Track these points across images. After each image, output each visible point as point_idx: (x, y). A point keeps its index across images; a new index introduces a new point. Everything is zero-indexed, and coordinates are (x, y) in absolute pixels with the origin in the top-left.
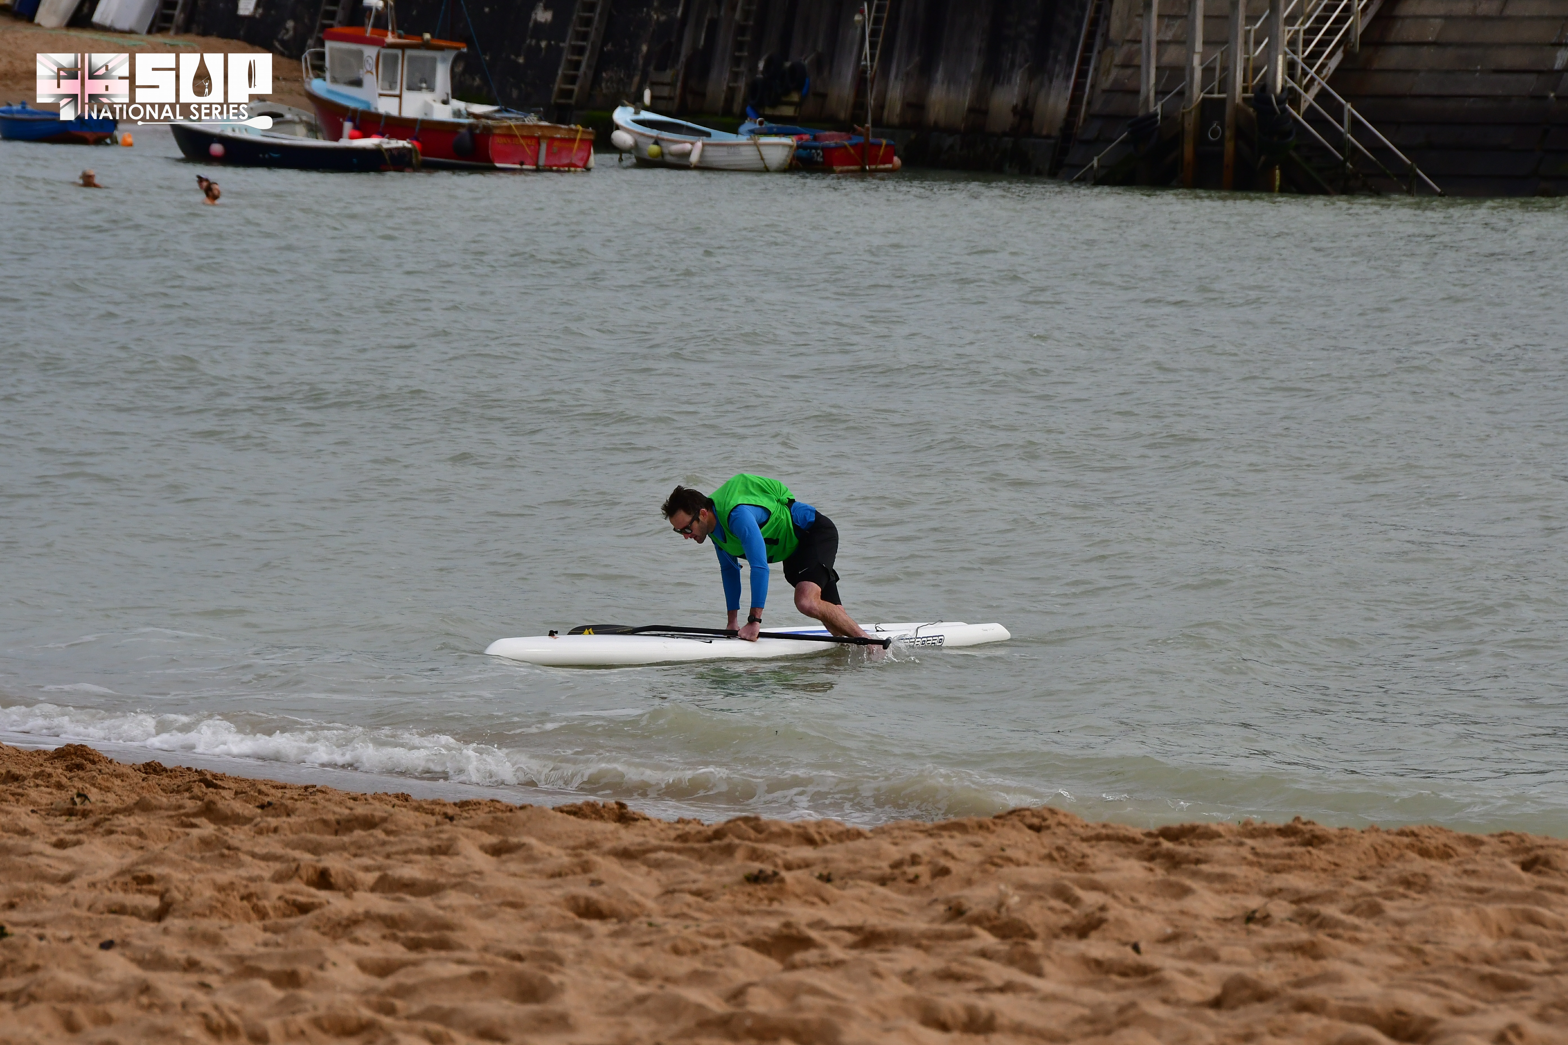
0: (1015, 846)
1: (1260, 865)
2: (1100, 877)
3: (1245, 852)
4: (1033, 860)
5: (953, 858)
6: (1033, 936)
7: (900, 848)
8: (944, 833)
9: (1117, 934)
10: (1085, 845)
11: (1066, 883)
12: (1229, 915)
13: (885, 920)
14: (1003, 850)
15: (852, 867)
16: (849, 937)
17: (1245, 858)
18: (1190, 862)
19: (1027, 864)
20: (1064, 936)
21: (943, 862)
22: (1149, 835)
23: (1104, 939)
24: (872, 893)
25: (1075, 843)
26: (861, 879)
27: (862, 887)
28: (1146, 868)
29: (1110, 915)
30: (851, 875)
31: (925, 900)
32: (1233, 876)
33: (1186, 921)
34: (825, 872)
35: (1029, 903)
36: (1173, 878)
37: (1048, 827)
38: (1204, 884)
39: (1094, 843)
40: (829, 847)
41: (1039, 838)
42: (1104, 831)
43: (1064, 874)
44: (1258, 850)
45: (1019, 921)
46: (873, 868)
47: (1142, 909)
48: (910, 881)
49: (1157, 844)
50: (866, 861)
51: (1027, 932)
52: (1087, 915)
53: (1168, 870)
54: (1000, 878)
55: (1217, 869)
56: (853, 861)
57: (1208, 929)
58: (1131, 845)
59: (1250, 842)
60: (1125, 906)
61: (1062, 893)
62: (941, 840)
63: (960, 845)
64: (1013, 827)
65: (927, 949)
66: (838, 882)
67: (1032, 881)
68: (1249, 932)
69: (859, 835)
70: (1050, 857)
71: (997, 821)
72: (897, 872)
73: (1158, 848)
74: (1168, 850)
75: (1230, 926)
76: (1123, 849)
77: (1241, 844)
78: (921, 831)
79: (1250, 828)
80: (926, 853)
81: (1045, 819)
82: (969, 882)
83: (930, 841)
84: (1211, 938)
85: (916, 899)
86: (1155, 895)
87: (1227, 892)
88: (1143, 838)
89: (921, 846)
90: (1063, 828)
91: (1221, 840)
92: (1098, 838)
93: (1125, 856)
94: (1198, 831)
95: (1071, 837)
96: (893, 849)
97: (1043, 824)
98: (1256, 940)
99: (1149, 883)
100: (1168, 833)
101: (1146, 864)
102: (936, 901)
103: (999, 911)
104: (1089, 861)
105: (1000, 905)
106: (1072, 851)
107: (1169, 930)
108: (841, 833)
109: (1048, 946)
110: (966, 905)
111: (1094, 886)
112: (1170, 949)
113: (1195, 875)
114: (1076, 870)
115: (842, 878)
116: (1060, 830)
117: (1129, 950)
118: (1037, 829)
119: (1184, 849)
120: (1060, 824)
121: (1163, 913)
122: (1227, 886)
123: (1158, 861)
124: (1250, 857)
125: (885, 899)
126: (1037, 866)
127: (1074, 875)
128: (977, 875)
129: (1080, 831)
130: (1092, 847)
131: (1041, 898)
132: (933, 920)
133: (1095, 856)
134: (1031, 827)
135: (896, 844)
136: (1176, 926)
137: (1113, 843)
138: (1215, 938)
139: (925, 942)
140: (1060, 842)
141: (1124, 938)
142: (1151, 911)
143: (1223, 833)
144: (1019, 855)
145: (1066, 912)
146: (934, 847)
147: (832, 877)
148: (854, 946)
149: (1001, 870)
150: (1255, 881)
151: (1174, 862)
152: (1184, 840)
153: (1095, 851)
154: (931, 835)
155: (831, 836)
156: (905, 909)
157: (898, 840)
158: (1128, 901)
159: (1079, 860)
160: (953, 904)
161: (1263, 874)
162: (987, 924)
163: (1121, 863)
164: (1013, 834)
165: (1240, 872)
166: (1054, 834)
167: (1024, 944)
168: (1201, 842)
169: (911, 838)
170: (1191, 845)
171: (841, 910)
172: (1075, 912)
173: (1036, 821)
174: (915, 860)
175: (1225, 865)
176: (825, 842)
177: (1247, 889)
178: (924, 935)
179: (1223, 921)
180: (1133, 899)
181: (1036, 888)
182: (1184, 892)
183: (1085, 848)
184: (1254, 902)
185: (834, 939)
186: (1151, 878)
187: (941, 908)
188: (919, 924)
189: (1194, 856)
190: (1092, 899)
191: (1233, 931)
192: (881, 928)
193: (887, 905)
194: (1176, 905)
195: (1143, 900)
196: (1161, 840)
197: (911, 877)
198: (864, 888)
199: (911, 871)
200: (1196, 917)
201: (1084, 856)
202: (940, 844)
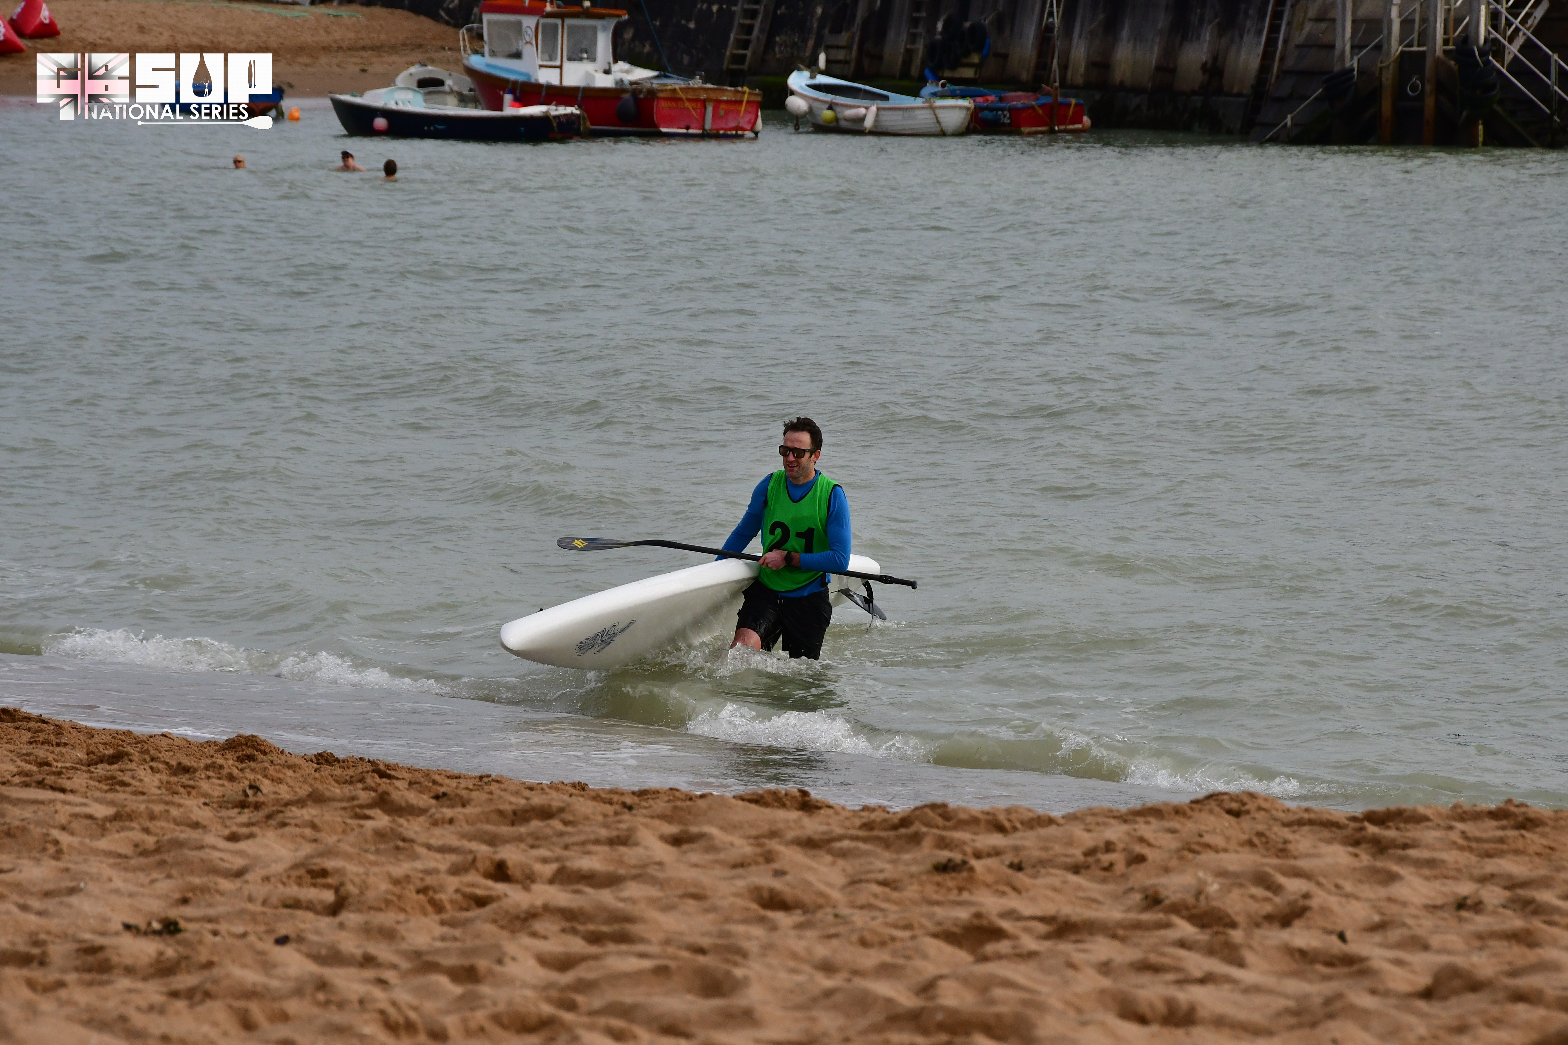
0: (1213, 832)
1: (1471, 850)
2: (1303, 864)
3: (1454, 836)
4: (1233, 846)
5: (1150, 845)
6: (1233, 925)
7: (1093, 835)
8: (1139, 819)
9: (1321, 923)
10: (1286, 830)
11: (1268, 869)
12: (1439, 902)
13: (1078, 910)
14: (1201, 836)
15: (1043, 855)
16: (1042, 928)
17: (1455, 843)
18: (1397, 847)
19: (1225, 850)
20: (1266, 925)
21: (1139, 849)
22: (1354, 819)
23: (1308, 927)
24: (1065, 882)
25: (1276, 829)
26: (1054, 867)
27: (1055, 875)
28: (1351, 854)
29: (1314, 903)
30: (1043, 863)
31: (1121, 888)
32: (1443, 862)
33: (1394, 909)
34: (1016, 861)
35: (1229, 891)
36: (1379, 864)
37: (1247, 812)
38: (1412, 869)
39: (1295, 828)
40: (1019, 834)
41: (1238, 823)
42: (1306, 816)
43: (1266, 860)
44: (1469, 834)
45: (1219, 910)
46: (1066, 856)
47: (1348, 896)
48: (1105, 869)
49: (1362, 829)
50: (1058, 849)
51: (1227, 920)
52: (1290, 904)
53: (1374, 856)
54: (1198, 866)
55: (1425, 854)
56: (1045, 849)
57: (1416, 917)
58: (1334, 829)
59: (1460, 826)
60: (1330, 893)
61: (1263, 880)
62: (1136, 826)
63: (1155, 831)
64: (1211, 812)
65: (1123, 940)
66: (1029, 871)
67: (1233, 868)
68: (1461, 920)
69: (1051, 821)
70: (1250, 843)
71: (1194, 806)
72: (1090, 860)
73: (1363, 833)
74: (1374, 834)
75: (1440, 913)
76: (1326, 834)
77: (1450, 828)
78: (1115, 817)
79: (1459, 811)
80: (1120, 840)
81: (1244, 804)
82: (1166, 870)
83: (1125, 828)
84: (1420, 926)
85: (1110, 887)
86: (1361, 881)
87: (1436, 878)
88: (1347, 822)
89: (1115, 832)
90: (1263, 813)
91: (1429, 824)
92: (1300, 823)
93: (1329, 842)
94: (1405, 814)
95: (1271, 822)
96: (1086, 835)
97: (1243, 809)
98: (1469, 928)
99: (1355, 869)
100: (1372, 818)
101: (1350, 849)
102: (1131, 889)
103: (1197, 899)
104: (1291, 847)
105: (1199, 893)
106: (1273, 837)
107: (1376, 918)
108: (1032, 819)
109: (1249, 935)
110: (1164, 893)
111: (1297, 873)
112: (1377, 938)
113: (1402, 860)
114: (1277, 856)
115: (1034, 867)
116: (1260, 815)
117: (1334, 939)
118: (1236, 814)
119: (1390, 833)
120: (1260, 809)
121: (1368, 900)
122: (1436, 872)
123: (1363, 846)
124: (1461, 841)
125: (1079, 888)
126: (1237, 852)
127: (1275, 861)
128: (1174, 863)
129: (1281, 815)
130: (1294, 832)
131: (1241, 885)
132: (1129, 910)
133: (1297, 842)
134: (1230, 812)
135: (1089, 831)
136: (1383, 914)
137: (1316, 828)
138: (1425, 925)
139: (1121, 932)
140: (1260, 827)
141: (1329, 926)
142: (1357, 898)
143: (1431, 817)
144: (1217, 840)
145: (1267, 900)
146: (1129, 834)
147: (1023, 865)
148: (1047, 937)
149: (1199, 857)
150: (1466, 866)
151: (1380, 847)
152: (1391, 824)
153: (1297, 836)
154: (1125, 821)
155: (1022, 823)
156: (1100, 898)
157: (1092, 827)
158: (1333, 889)
159: (1280, 846)
160: (1150, 892)
161: (1474, 859)
162: (1185, 913)
163: (1325, 848)
164: (1211, 819)
165: (1450, 857)
166: (1254, 819)
167: (1225, 934)
168: (1409, 826)
169: (1104, 824)
170: (1398, 829)
171: (1033, 900)
172: (1278, 900)
173: (1234, 806)
174: (1109, 847)
175: (1434, 849)
176: (1015, 829)
177: (1457, 875)
178: (1121, 925)
179: (1433, 908)
180: (1337, 886)
181: (1235, 875)
182: (1392, 878)
183: (1286, 833)
184: (1465, 888)
185: (1027, 930)
186: (1356, 863)
187: (1137, 897)
188: (1114, 913)
189: (1401, 841)
190: (1294, 886)
191: (1444, 919)
192: (1075, 918)
193: (1081, 894)
194: (1382, 892)
195: (1348, 887)
196: (1366, 824)
197: (1106, 864)
198: (1056, 877)
199: (1106, 858)
200: (1404, 904)
201: (1286, 842)
202: (1135, 830)
